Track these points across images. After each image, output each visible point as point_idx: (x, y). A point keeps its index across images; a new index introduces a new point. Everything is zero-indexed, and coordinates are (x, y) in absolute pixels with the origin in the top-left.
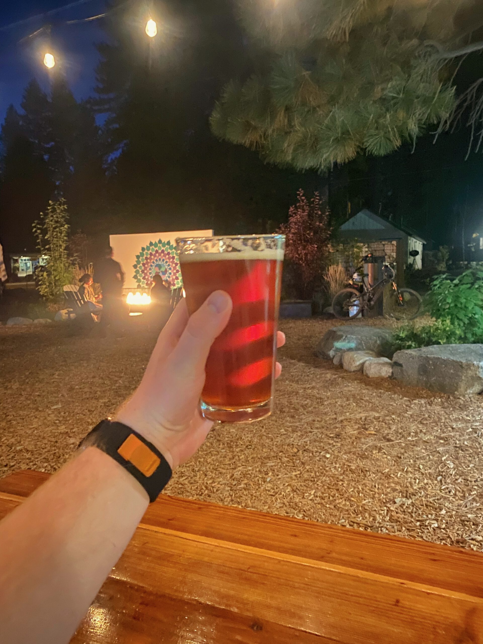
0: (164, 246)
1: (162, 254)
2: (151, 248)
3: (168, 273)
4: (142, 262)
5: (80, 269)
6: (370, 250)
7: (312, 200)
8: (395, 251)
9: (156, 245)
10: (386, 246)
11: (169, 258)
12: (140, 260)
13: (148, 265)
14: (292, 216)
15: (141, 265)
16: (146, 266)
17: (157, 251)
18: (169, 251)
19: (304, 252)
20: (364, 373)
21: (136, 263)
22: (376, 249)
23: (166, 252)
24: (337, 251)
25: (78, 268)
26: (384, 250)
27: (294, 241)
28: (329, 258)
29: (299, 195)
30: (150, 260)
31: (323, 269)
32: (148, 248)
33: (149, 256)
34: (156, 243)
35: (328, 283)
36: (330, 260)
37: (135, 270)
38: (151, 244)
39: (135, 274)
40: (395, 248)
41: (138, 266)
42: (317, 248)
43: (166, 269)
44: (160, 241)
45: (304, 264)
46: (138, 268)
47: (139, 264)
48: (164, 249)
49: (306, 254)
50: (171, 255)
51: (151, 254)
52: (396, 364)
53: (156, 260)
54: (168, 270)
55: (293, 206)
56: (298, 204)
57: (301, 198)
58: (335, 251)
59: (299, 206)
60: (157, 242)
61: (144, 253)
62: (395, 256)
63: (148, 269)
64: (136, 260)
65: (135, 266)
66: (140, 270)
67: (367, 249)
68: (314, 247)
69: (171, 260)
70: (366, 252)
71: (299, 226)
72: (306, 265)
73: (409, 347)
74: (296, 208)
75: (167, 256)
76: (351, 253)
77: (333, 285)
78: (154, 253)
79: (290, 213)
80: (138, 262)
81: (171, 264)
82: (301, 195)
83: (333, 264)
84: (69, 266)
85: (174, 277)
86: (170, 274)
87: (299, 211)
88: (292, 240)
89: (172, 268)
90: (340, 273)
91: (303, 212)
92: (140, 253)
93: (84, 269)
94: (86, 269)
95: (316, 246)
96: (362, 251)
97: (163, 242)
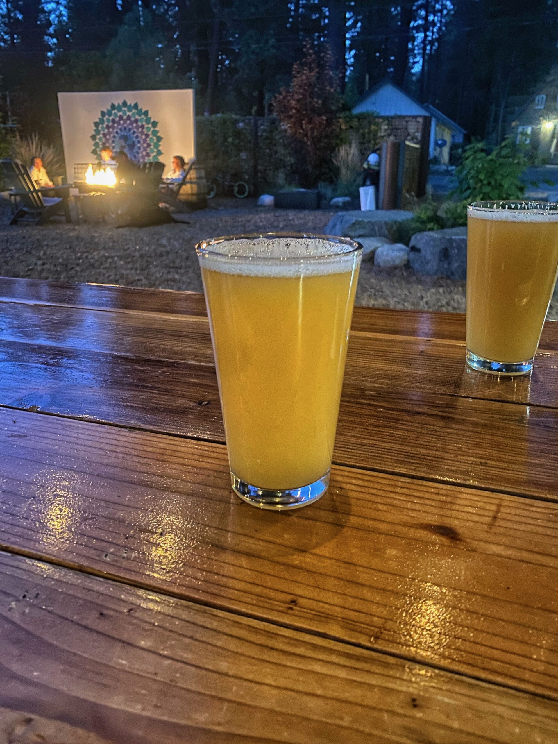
0: (130, 111)
1: (128, 122)
2: (113, 112)
3: (136, 147)
4: (102, 132)
5: (21, 138)
6: (391, 127)
7: (322, 54)
8: (420, 130)
9: (119, 109)
10: (410, 123)
11: (137, 127)
12: (100, 128)
13: (110, 135)
14: (296, 77)
15: (101, 135)
16: (108, 137)
17: (121, 117)
18: (137, 117)
19: (310, 126)
20: (375, 263)
21: (94, 133)
22: (397, 127)
23: (133, 119)
24: (351, 127)
25: (18, 137)
26: (406, 129)
27: (298, 111)
28: (341, 137)
29: (305, 46)
30: (113, 129)
31: (332, 150)
32: (109, 113)
33: (110, 124)
34: (119, 105)
35: (338, 169)
36: (341, 140)
37: (93, 142)
38: (113, 107)
39: (94, 148)
40: (420, 127)
41: (98, 137)
42: (326, 120)
43: (134, 142)
44: (125, 104)
45: (309, 143)
46: (97, 140)
47: (99, 134)
48: (130, 114)
49: (312, 129)
50: (139, 124)
51: (113, 121)
52: (414, 249)
53: (121, 130)
54: (136, 143)
55: (298, 62)
56: (304, 60)
57: (307, 51)
58: (348, 127)
59: (305, 62)
60: (121, 104)
61: (105, 119)
62: (419, 138)
63: (110, 141)
64: (95, 128)
65: (93, 137)
66: (100, 143)
67: (386, 127)
68: (322, 119)
69: (140, 130)
70: (385, 130)
71: (304, 90)
72: (311, 144)
73: (431, 230)
74: (302, 65)
75: (135, 125)
76: (367, 131)
77: (343, 171)
78: (117, 119)
79: (294, 73)
80: (97, 132)
81: (139, 135)
82: (308, 46)
83: (345, 143)
84: (6, 133)
85: (144, 153)
86: (139, 148)
87: (304, 70)
88: (296, 109)
89: (142, 142)
90: (353, 156)
91: (310, 72)
92: (100, 119)
93: (27, 140)
94: (29, 139)
95: (325, 118)
96: (380, 129)
97: (128, 104)
